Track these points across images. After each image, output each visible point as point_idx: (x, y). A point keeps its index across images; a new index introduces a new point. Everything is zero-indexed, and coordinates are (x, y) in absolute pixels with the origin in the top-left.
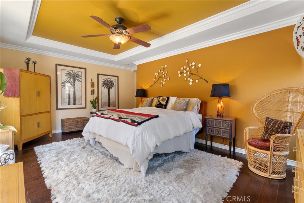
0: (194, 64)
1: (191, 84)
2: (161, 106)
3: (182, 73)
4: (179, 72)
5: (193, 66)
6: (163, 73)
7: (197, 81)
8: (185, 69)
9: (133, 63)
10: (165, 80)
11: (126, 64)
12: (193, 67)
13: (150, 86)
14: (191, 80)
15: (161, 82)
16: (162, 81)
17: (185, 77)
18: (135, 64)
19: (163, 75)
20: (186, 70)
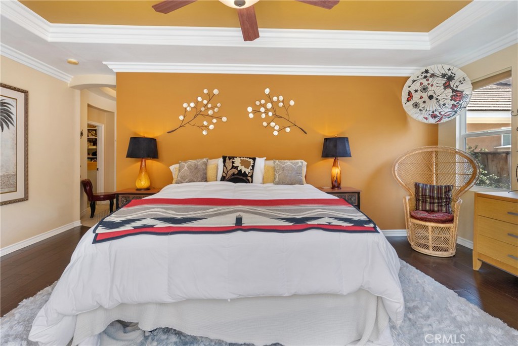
0: (281, 98)
1: (276, 133)
2: (242, 177)
3: (256, 111)
4: (250, 109)
5: (281, 102)
6: (209, 106)
7: (288, 130)
8: (264, 106)
9: (104, 63)
10: (215, 121)
11: (73, 60)
12: (281, 104)
13: (168, 133)
14: (277, 128)
15: (203, 126)
16: (205, 123)
17: (264, 120)
18: (110, 67)
19: (208, 109)
20: (265, 108)
